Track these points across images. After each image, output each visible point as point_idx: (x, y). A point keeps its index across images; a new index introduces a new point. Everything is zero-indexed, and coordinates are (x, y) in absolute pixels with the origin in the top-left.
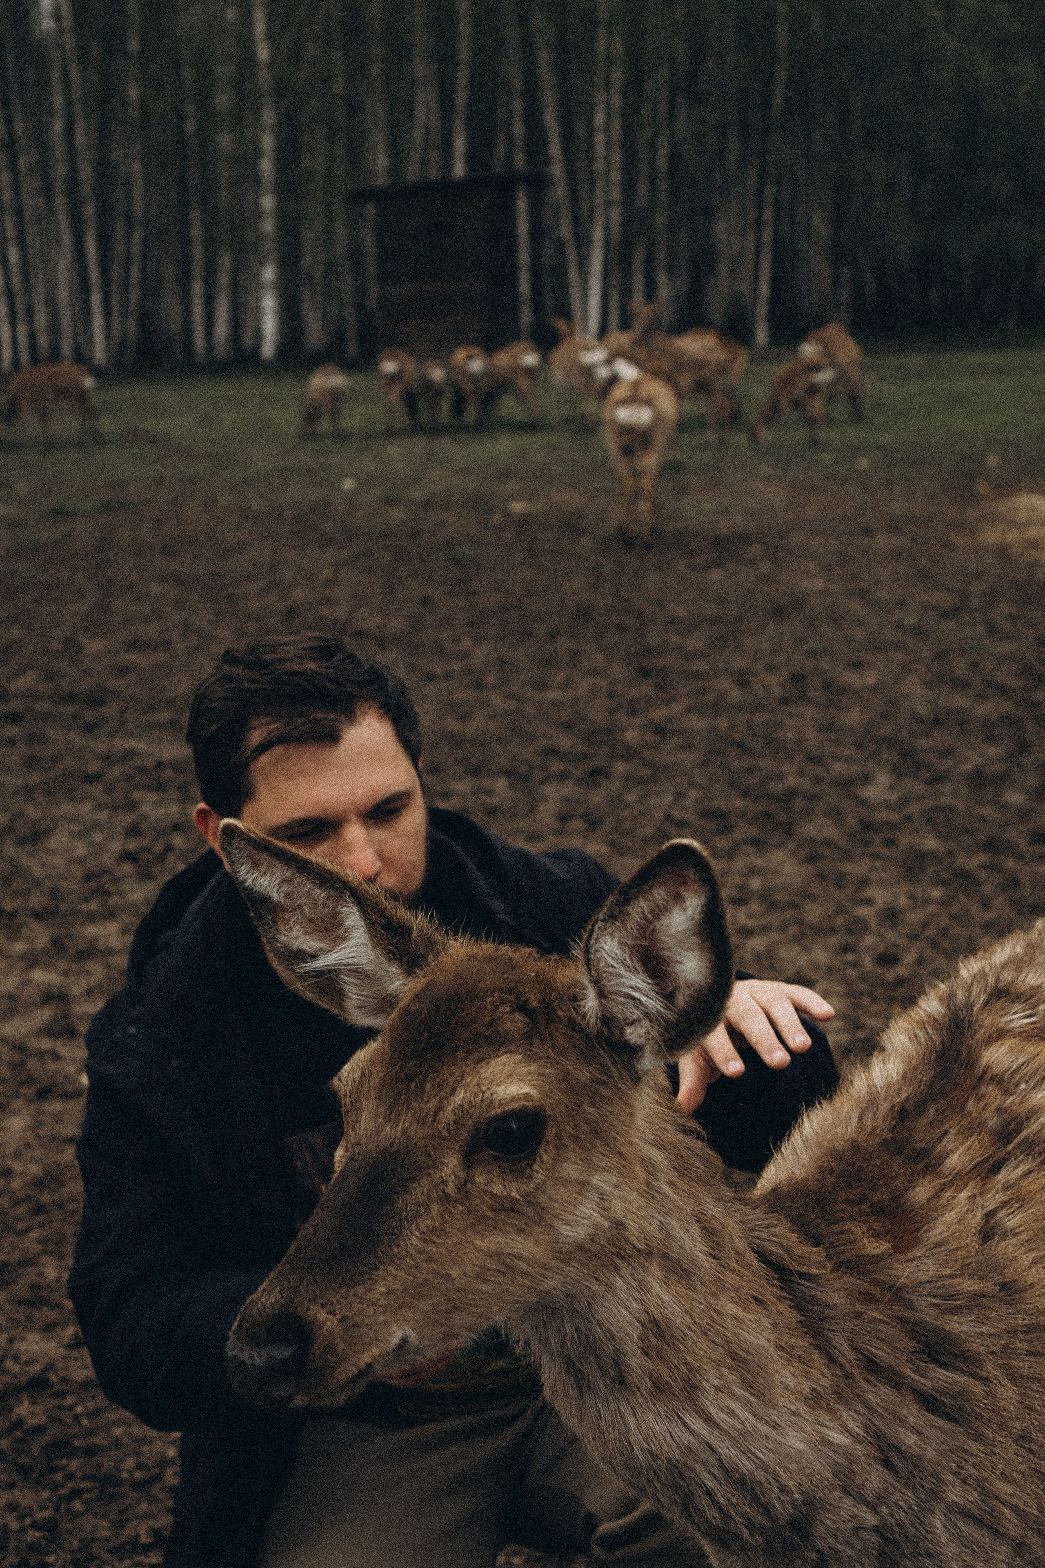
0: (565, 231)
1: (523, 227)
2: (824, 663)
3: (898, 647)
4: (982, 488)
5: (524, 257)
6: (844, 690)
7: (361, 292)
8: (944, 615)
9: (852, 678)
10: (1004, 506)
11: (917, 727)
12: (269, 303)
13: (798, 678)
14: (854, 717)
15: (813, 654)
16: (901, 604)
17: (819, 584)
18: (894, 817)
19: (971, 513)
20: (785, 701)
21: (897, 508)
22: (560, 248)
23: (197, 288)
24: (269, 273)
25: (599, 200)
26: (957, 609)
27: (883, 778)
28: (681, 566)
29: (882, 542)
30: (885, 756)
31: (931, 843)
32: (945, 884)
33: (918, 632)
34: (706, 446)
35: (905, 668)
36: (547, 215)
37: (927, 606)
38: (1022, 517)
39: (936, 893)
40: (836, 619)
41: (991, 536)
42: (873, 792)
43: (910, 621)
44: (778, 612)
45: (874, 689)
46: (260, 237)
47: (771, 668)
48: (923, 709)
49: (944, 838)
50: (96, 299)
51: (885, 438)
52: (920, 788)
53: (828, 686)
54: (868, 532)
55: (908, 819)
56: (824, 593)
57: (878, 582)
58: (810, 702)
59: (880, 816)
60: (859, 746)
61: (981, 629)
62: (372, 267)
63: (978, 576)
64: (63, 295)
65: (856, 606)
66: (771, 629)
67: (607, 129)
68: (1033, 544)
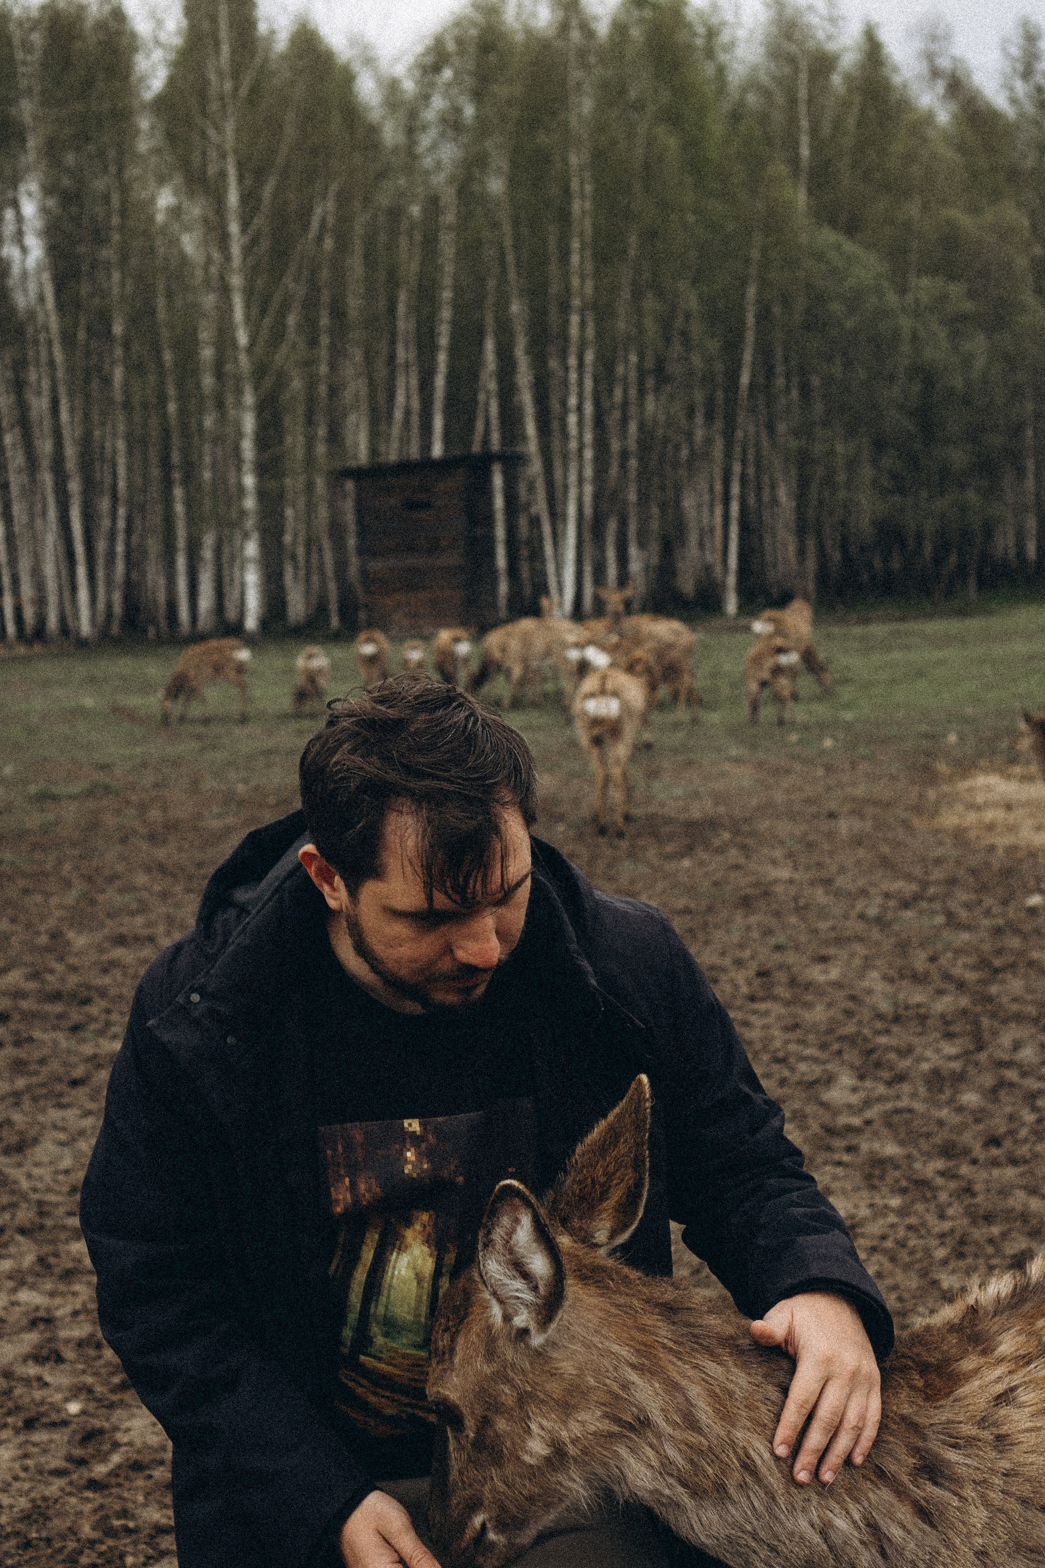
0: (540, 507)
1: (499, 502)
2: (791, 958)
3: (860, 939)
4: (942, 767)
5: (500, 532)
6: (808, 986)
7: (341, 567)
8: (905, 905)
9: (816, 974)
10: (963, 785)
11: (879, 1025)
12: (252, 578)
13: (763, 974)
14: (818, 1014)
15: (778, 948)
16: (863, 893)
17: (784, 873)
18: (856, 1121)
19: (932, 794)
20: (752, 998)
21: (860, 791)
22: (535, 522)
23: (181, 562)
24: (252, 549)
25: (573, 478)
26: (917, 898)
27: (846, 1079)
28: (652, 853)
29: (844, 827)
30: (846, 1057)
31: (891, 1149)
32: (904, 1191)
33: (880, 921)
34: (676, 726)
35: (867, 964)
36: (522, 490)
37: (887, 895)
38: (980, 799)
39: (895, 1202)
40: (801, 910)
41: (949, 819)
42: (836, 1095)
43: (873, 911)
44: (746, 903)
45: (838, 985)
46: (243, 513)
47: (739, 963)
48: (885, 1006)
49: (902, 1143)
50: (81, 571)
51: (849, 716)
52: (881, 1089)
53: (793, 982)
54: (832, 815)
55: (868, 1123)
56: (791, 881)
57: (842, 870)
58: (775, 998)
59: (843, 1120)
60: (823, 1046)
61: (940, 920)
62: (352, 542)
63: (938, 861)
64: (49, 570)
65: (820, 895)
66: (739, 919)
67: (580, 409)
68: (991, 827)
